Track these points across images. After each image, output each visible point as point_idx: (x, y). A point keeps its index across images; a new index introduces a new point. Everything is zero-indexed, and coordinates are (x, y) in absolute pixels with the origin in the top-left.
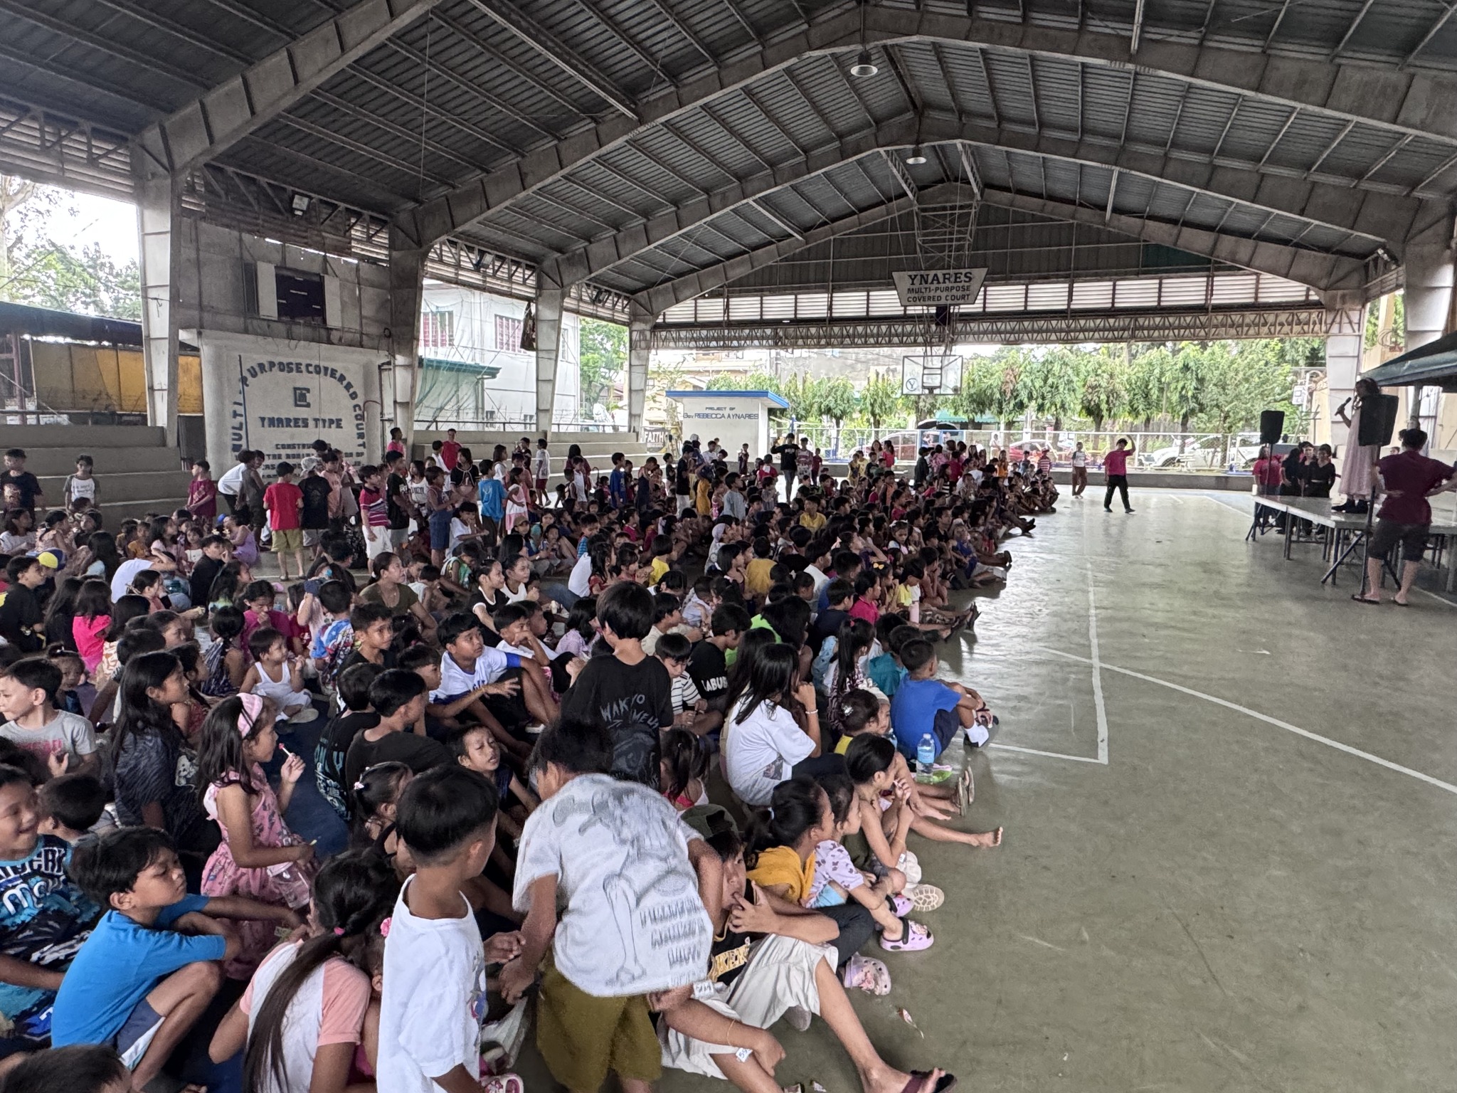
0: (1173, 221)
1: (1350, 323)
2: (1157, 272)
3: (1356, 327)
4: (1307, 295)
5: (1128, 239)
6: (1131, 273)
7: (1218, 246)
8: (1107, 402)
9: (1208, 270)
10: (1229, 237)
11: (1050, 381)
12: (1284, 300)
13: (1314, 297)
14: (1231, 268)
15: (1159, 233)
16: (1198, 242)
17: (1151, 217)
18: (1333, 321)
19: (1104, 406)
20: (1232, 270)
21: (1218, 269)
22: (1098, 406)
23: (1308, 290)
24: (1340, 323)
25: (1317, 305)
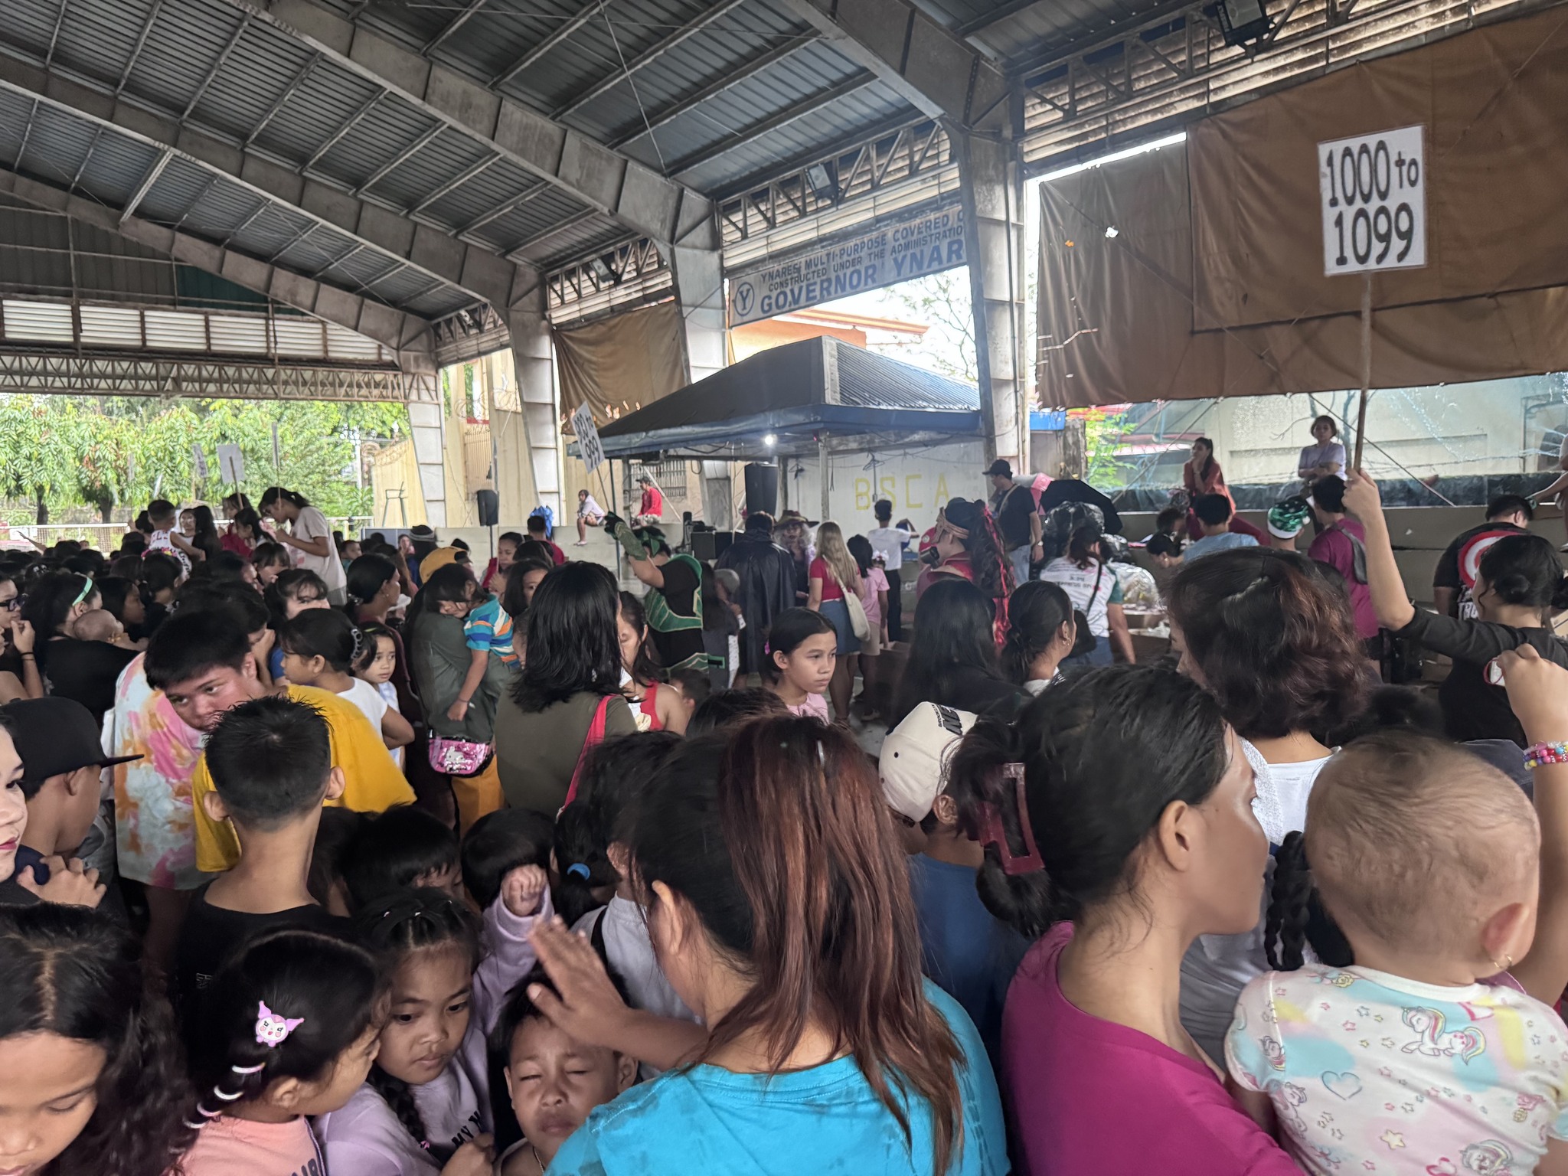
0: (215, 240)
1: (428, 389)
2: (200, 305)
3: (433, 394)
4: (380, 354)
5: (154, 254)
6: (163, 302)
7: (274, 281)
8: (118, 482)
9: (266, 310)
10: (284, 272)
11: (25, 451)
12: (360, 357)
13: (388, 356)
14: (292, 312)
15: (196, 253)
16: (249, 273)
17: (183, 230)
18: (411, 386)
19: (114, 489)
20: (293, 312)
21: (278, 311)
22: (105, 488)
23: (380, 347)
24: (418, 389)
25: (392, 366)
